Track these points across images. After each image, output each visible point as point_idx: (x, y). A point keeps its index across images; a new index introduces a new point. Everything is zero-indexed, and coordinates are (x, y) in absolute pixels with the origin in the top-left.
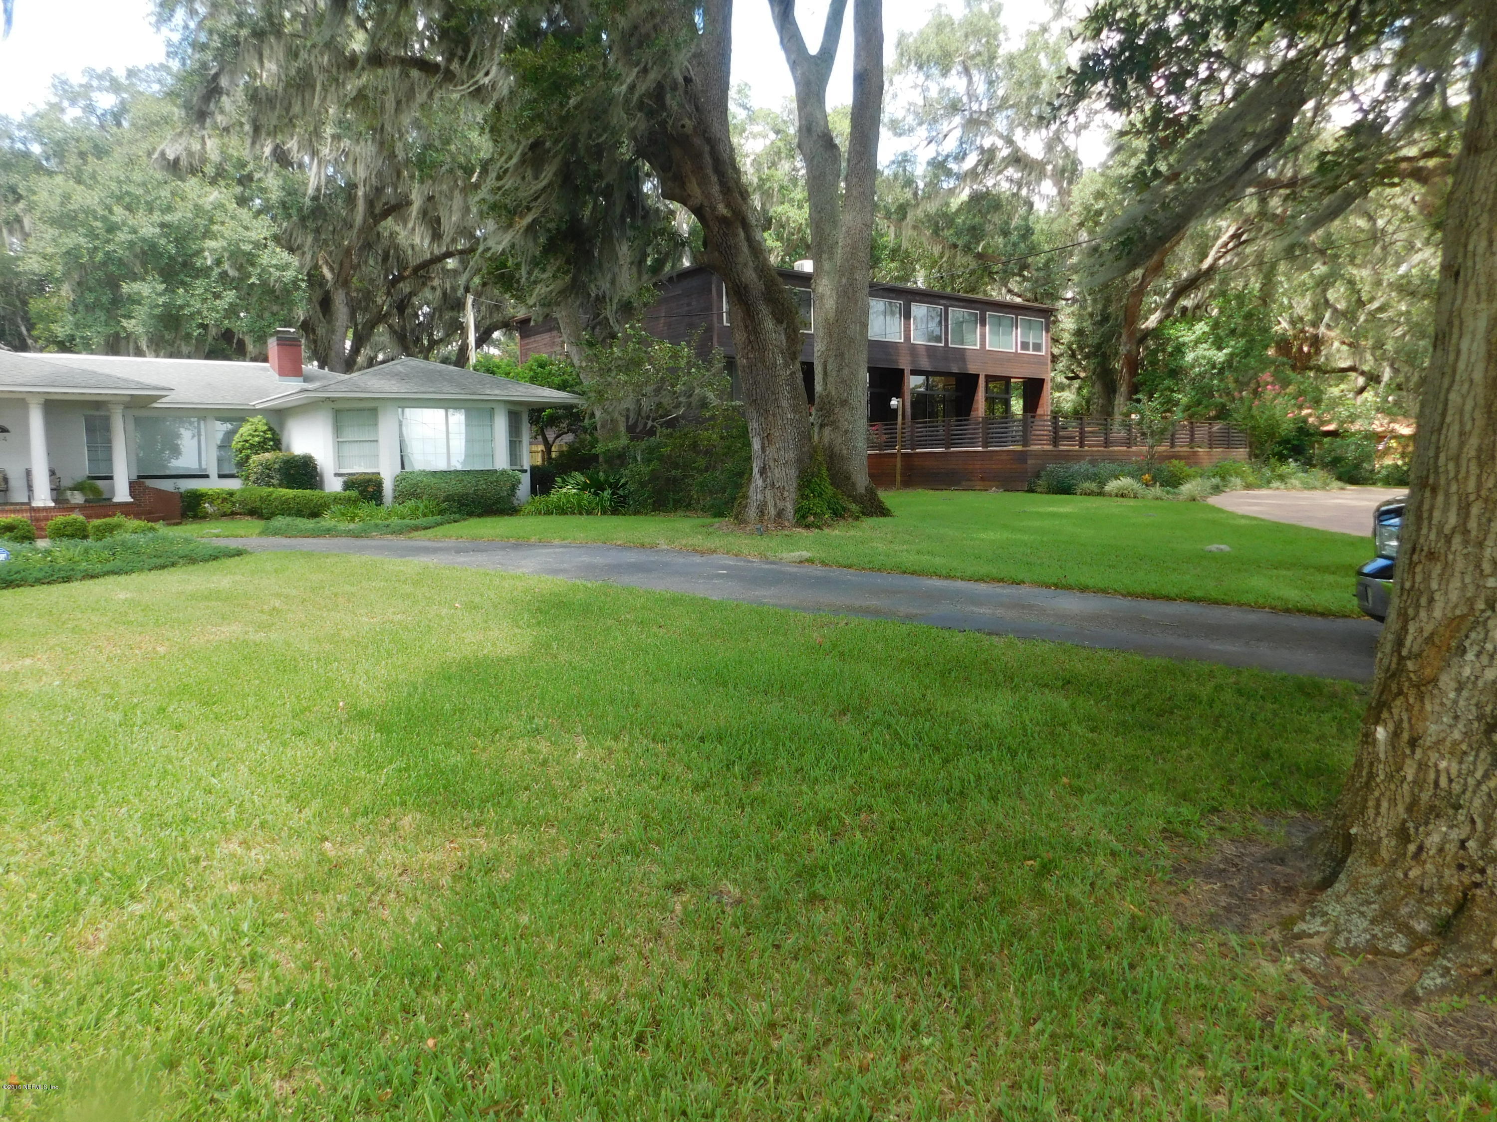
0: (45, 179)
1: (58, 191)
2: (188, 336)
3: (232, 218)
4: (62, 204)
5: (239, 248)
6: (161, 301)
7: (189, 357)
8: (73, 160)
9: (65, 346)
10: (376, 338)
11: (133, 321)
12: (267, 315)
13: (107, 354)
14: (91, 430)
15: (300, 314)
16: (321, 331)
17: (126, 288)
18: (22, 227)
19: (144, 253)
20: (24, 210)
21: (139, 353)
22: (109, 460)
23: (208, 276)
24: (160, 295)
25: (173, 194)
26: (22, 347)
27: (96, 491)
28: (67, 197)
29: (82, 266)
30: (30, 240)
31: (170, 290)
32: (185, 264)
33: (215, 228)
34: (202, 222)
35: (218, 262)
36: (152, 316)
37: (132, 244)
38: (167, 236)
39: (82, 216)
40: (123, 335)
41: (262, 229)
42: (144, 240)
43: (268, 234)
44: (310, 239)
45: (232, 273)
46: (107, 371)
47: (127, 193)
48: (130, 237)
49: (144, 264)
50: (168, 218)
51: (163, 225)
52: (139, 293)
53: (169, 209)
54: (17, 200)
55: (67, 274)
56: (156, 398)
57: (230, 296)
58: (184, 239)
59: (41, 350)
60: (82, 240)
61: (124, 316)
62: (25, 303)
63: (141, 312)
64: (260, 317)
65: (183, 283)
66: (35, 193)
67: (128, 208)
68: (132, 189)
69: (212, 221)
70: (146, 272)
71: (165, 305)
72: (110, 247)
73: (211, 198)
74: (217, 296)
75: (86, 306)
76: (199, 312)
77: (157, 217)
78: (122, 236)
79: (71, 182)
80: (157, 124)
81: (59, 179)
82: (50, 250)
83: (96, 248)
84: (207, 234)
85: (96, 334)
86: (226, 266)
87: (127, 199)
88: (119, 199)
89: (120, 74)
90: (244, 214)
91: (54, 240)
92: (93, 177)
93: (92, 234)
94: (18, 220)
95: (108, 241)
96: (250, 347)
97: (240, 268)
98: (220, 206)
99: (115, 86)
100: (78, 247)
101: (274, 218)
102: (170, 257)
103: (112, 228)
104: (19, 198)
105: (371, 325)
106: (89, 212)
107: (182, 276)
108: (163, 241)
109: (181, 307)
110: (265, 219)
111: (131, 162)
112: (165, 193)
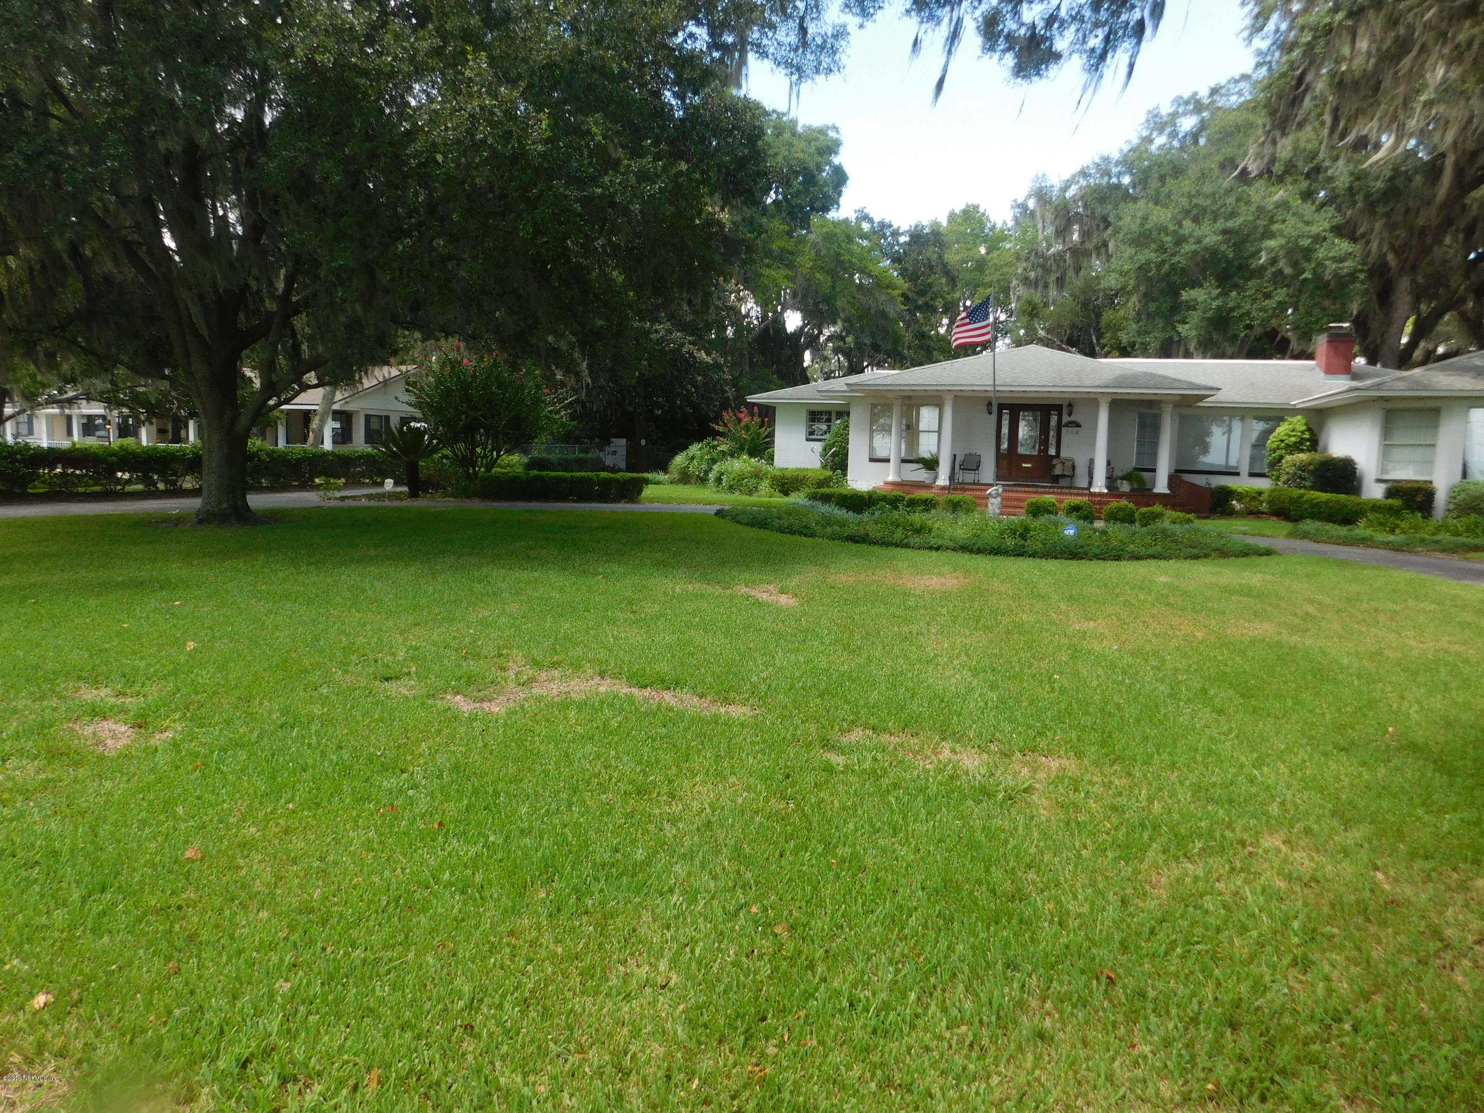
0: (1131, 205)
1: (1140, 214)
2: (1235, 337)
3: (1294, 214)
4: (1142, 225)
5: (1297, 244)
6: (1214, 305)
7: (1231, 358)
8: (1154, 184)
9: (1124, 352)
10: (1440, 328)
11: (1187, 326)
12: (1316, 311)
13: (1160, 357)
14: (1142, 426)
15: (1355, 308)
16: (1374, 325)
17: (1185, 295)
18: (1107, 250)
19: (1204, 260)
20: (1110, 236)
21: (1188, 355)
22: (1154, 455)
23: (1261, 277)
24: (1214, 299)
25: (1238, 200)
26: (1092, 354)
27: (1141, 481)
28: (1145, 219)
29: (1150, 279)
30: (1113, 260)
31: (1225, 294)
32: (1240, 267)
33: (1275, 227)
34: (1262, 223)
35: (1274, 261)
36: (1203, 319)
37: (1195, 253)
38: (1227, 242)
39: (1155, 234)
40: (1176, 339)
41: (1322, 223)
42: (1206, 249)
43: (1327, 225)
44: (1378, 226)
45: (1288, 271)
46: (1161, 372)
47: (1196, 205)
48: (1194, 247)
49: (1204, 272)
50: (1230, 224)
51: (1225, 232)
52: (1196, 300)
53: (1233, 215)
54: (1107, 228)
55: (1136, 287)
56: (1202, 398)
57: (1281, 295)
58: (1243, 242)
59: (1106, 356)
60: (1153, 255)
61: (1179, 322)
62: (1099, 315)
63: (1195, 317)
64: (1309, 313)
65: (1235, 286)
66: (1121, 219)
67: (1196, 220)
68: (1200, 201)
69: (1272, 221)
70: (1205, 279)
71: (1219, 308)
72: (1176, 259)
73: (1276, 198)
74: (1268, 296)
75: (1148, 314)
76: (1248, 313)
77: (1220, 225)
78: (1187, 248)
79: (1151, 205)
80: (1231, 134)
81: (1141, 203)
82: (1126, 267)
83: (1163, 262)
84: (1268, 234)
85: (1154, 339)
86: (1282, 264)
87: (1195, 212)
88: (1187, 213)
89: (1204, 93)
90: (1308, 209)
91: (1131, 258)
92: (1168, 196)
93: (1162, 249)
94: (1105, 245)
95: (1174, 254)
96: (1294, 345)
97: (1295, 264)
98: (1284, 205)
99: (1197, 106)
100: (1148, 262)
101: (1339, 209)
102: (1228, 262)
103: (1180, 241)
104: (1108, 225)
105: (1437, 315)
106: (1163, 229)
107: (1236, 279)
108: (1223, 248)
109: (1232, 309)
110: (1330, 210)
111: (1203, 176)
112: (1231, 200)
